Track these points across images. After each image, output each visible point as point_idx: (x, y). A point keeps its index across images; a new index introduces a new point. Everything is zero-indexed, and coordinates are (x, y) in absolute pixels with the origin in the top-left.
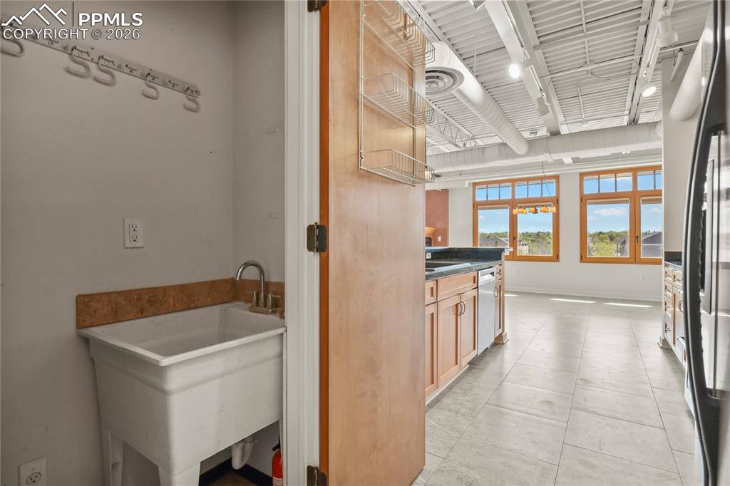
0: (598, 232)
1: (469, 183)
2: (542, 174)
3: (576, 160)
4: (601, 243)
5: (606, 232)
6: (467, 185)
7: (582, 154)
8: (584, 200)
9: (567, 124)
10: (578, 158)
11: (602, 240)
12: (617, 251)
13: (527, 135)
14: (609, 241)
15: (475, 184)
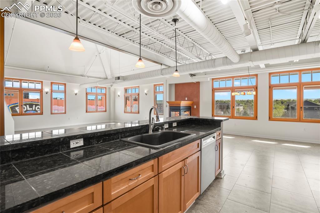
0: (276, 100)
1: (210, 79)
2: (248, 74)
3: (267, 66)
4: (277, 105)
5: (279, 100)
6: (209, 80)
7: (272, 62)
8: (271, 87)
9: (262, 45)
10: (269, 64)
11: (277, 103)
12: (285, 109)
13: (239, 52)
14: (281, 104)
15: (213, 79)
